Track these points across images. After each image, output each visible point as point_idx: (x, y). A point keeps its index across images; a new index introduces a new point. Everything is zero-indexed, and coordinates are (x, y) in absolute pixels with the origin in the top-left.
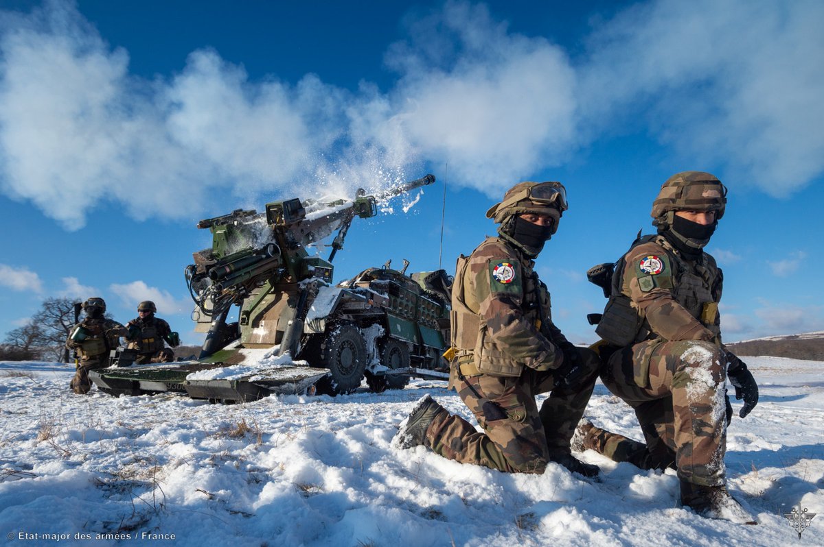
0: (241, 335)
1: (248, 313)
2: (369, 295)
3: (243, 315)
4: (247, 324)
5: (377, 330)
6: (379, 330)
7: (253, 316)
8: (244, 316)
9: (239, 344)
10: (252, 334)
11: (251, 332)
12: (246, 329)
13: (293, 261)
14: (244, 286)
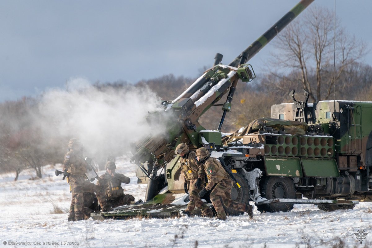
0: (167, 183)
1: (170, 171)
2: (246, 151)
3: (167, 172)
4: (171, 178)
5: (257, 173)
6: (258, 172)
7: (173, 173)
8: (169, 173)
9: (167, 190)
10: (174, 184)
11: (173, 183)
12: (170, 180)
13: (193, 136)
14: (166, 160)
